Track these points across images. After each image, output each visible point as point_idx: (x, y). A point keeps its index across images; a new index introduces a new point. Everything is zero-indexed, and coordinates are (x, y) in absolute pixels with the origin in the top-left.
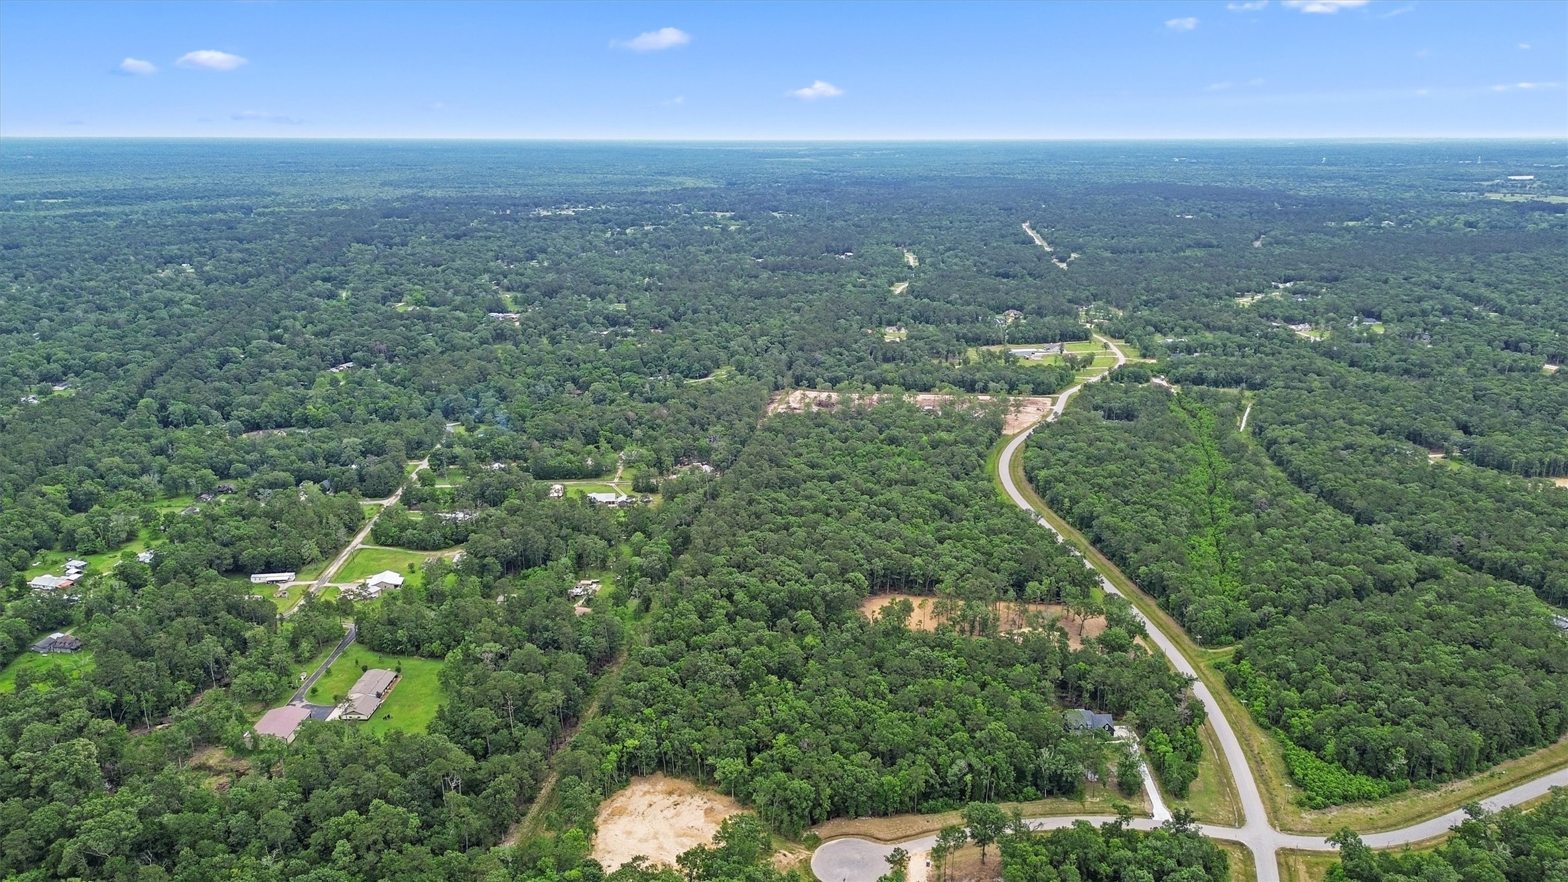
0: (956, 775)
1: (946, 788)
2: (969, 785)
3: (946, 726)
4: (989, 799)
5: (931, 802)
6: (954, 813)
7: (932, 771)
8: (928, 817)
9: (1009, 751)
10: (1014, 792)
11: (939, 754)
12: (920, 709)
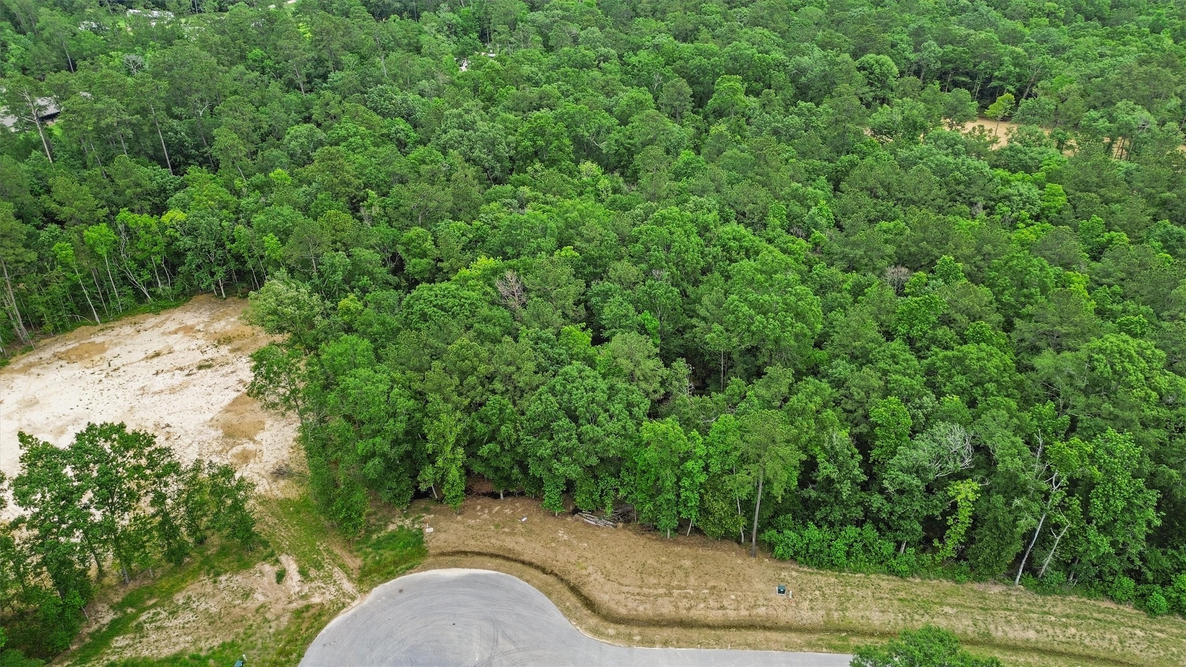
0: (918, 470)
1: (877, 501)
2: (965, 514)
3: (946, 321)
4: (1032, 569)
5: (812, 532)
6: (886, 583)
7: (841, 437)
8: (792, 574)
9: (1153, 435)
10: (1137, 576)
11: (886, 393)
12: (891, 273)
